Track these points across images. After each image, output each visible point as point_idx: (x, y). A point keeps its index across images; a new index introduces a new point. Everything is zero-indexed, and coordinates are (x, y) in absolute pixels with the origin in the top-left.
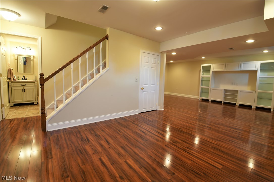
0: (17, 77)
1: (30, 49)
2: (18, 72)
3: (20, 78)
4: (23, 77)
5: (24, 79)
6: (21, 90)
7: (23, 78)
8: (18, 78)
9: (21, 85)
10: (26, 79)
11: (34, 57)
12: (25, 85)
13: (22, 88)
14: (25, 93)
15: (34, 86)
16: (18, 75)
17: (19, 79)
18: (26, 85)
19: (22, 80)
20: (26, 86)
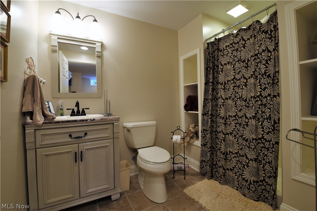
0: (58, 106)
1: (95, 21)
2: (59, 91)
3: (65, 111)
4: (76, 106)
5: (78, 112)
6: (71, 157)
7: (76, 110)
8: (61, 111)
9: (70, 136)
10: (84, 114)
11: (102, 45)
12: (82, 134)
13: (73, 148)
14: (82, 165)
15: (112, 137)
16: (60, 102)
17: (62, 115)
18: (86, 134)
19: (71, 115)
20: (87, 137)
